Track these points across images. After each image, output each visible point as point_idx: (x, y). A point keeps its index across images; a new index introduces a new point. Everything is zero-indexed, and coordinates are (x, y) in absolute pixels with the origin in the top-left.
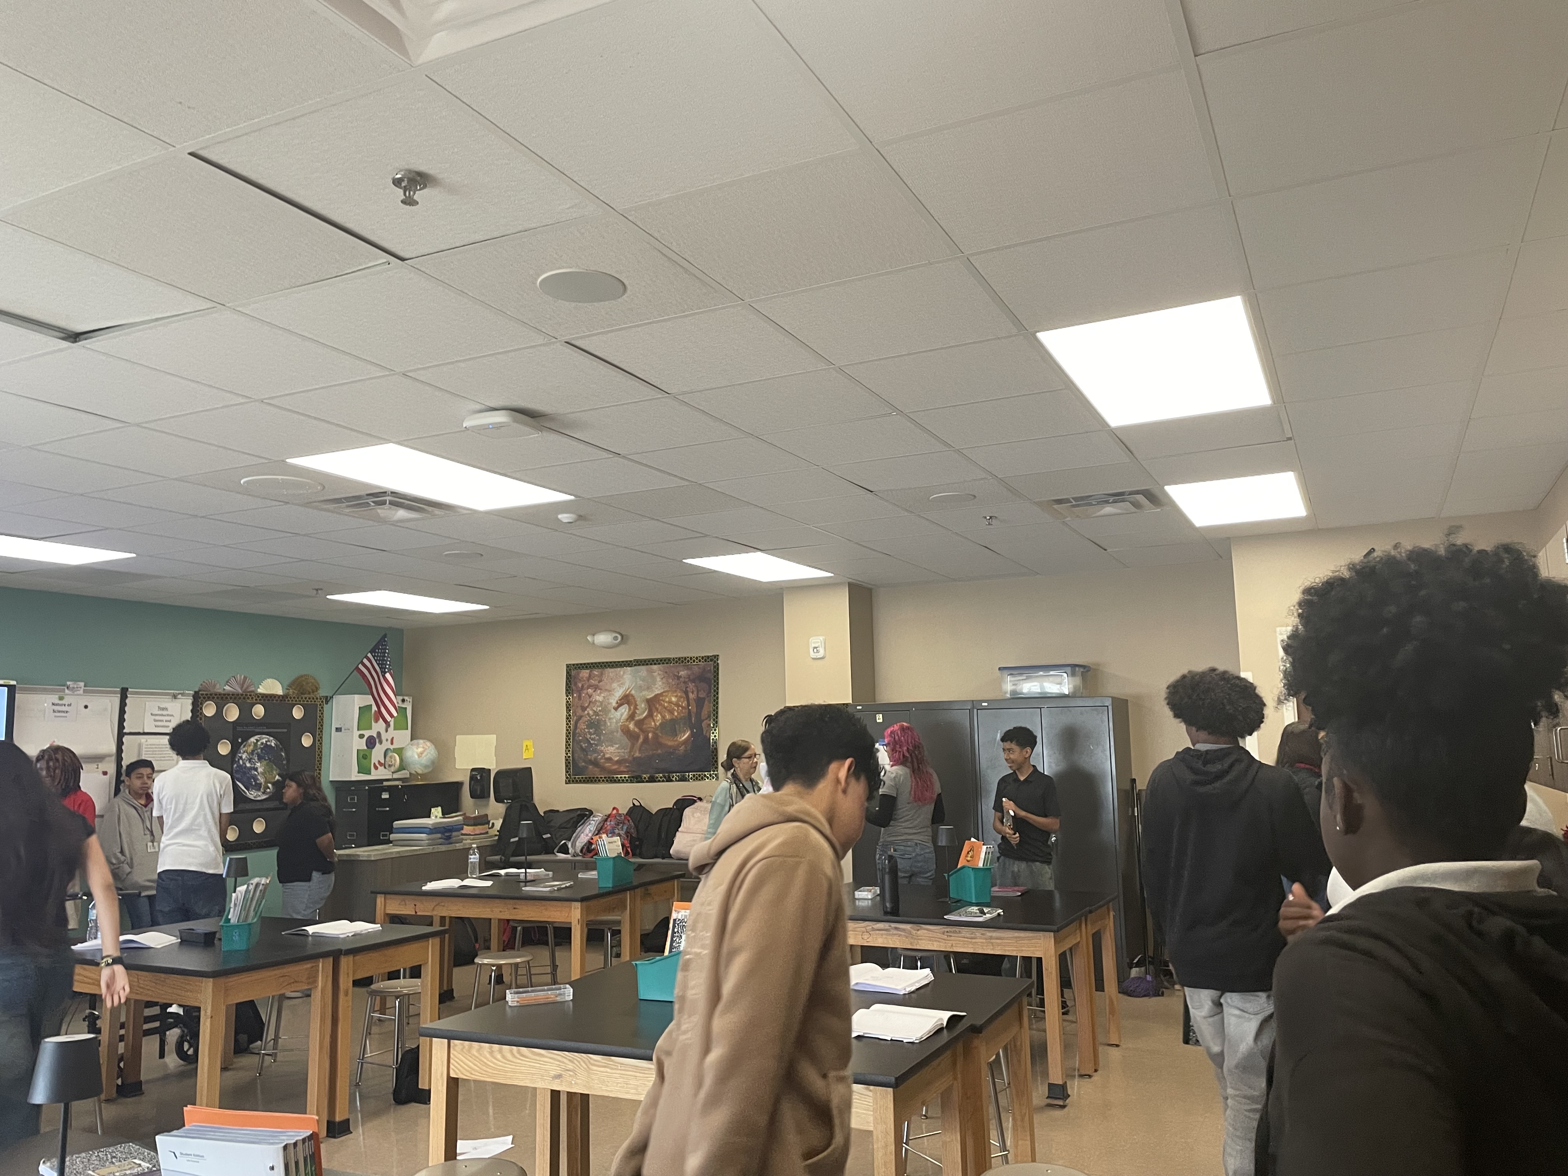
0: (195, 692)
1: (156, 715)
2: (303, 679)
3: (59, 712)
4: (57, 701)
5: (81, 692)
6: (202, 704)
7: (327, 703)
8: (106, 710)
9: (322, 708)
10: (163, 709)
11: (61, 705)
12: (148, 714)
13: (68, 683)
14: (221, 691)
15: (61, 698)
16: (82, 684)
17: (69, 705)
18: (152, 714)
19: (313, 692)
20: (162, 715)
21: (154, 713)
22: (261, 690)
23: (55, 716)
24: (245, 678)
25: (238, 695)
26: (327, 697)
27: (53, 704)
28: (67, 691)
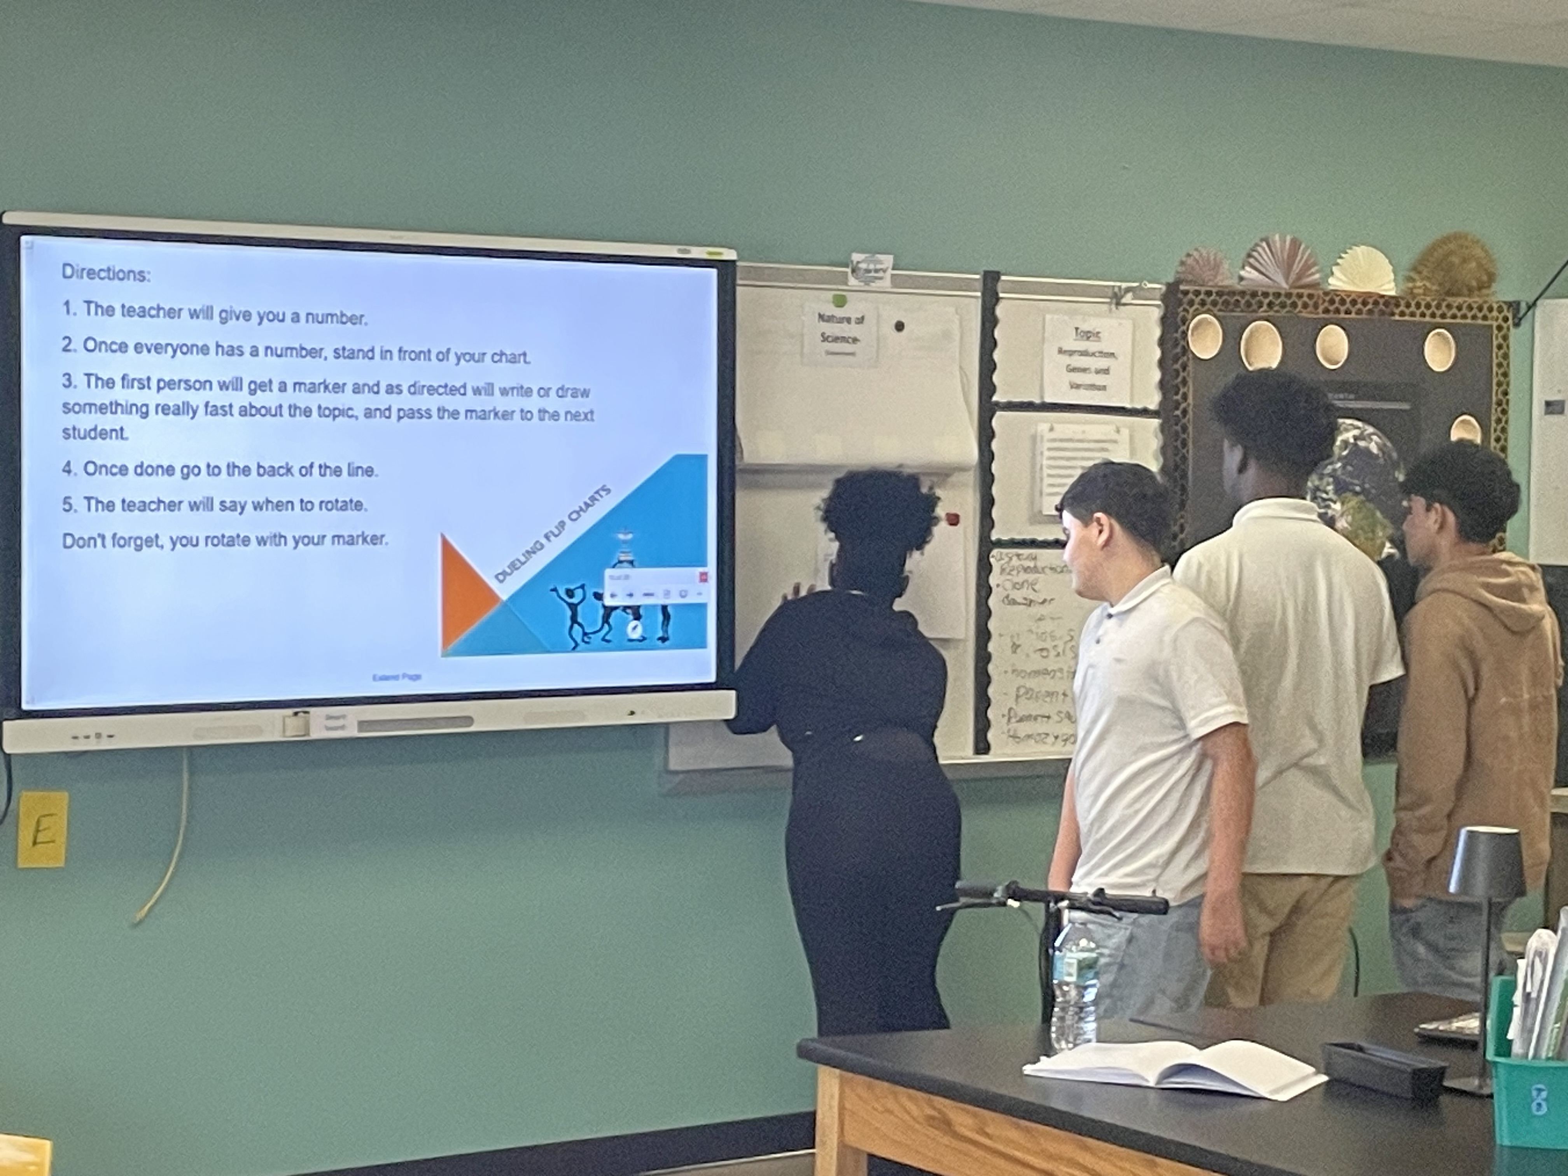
0: (1169, 285)
1: (1071, 353)
2: (1452, 246)
3: (836, 339)
4: (831, 310)
5: (886, 284)
6: (1184, 321)
7: (1517, 325)
8: (946, 335)
9: (1505, 338)
10: (1088, 335)
11: (841, 320)
12: (1050, 350)
13: (856, 257)
14: (1231, 282)
15: (840, 302)
16: (888, 260)
17: (861, 320)
18: (1061, 351)
19: (1480, 288)
20: (1084, 353)
21: (1065, 348)
22: (1338, 282)
23: (829, 353)
24: (1295, 244)
25: (1278, 295)
26: (1518, 303)
27: (821, 317)
28: (853, 281)
